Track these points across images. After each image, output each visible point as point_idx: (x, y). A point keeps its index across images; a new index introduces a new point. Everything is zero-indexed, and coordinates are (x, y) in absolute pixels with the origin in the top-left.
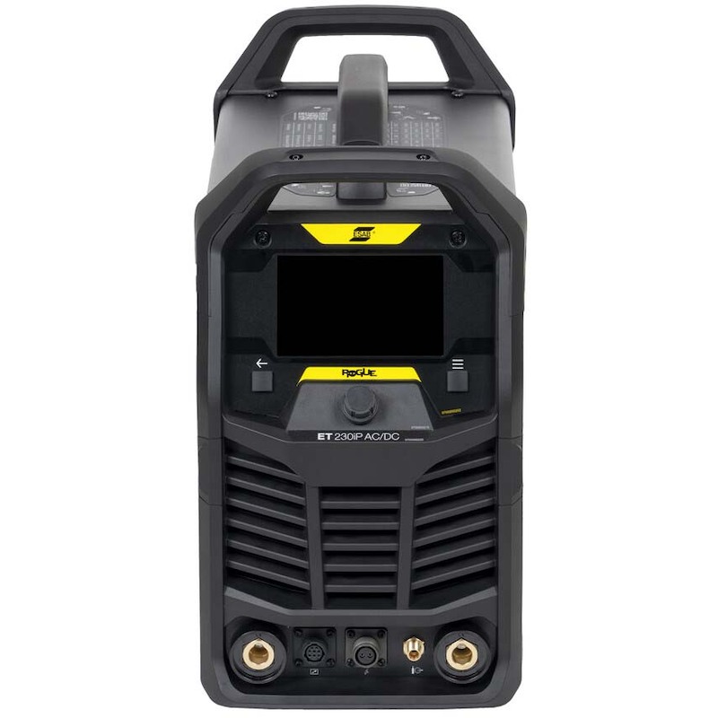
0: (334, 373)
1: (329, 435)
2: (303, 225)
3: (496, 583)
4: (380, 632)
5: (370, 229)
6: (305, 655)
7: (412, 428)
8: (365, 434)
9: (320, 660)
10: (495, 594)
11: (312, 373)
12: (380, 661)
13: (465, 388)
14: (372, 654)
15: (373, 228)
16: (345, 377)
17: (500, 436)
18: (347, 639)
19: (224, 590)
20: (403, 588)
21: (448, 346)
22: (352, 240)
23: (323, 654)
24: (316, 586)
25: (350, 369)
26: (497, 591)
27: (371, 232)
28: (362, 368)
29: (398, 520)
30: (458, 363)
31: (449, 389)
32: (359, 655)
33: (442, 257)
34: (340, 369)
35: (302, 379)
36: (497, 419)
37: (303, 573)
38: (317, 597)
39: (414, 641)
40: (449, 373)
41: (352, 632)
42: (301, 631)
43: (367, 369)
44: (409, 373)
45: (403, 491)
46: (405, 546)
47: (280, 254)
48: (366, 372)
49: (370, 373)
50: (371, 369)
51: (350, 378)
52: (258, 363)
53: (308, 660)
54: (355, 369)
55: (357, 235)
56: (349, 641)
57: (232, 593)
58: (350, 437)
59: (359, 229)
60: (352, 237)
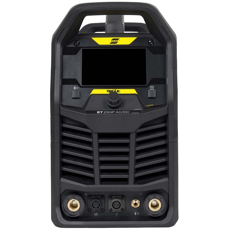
0: (104, 91)
1: (102, 112)
2: (92, 38)
3: (168, 176)
4: (122, 197)
6: (92, 206)
7: (134, 109)
8: (116, 111)
9: (98, 208)
10: (168, 180)
11: (95, 91)
12: (122, 209)
13: (155, 96)
14: (119, 204)
15: (119, 39)
16: (108, 93)
17: (169, 113)
18: (109, 199)
19: (60, 179)
20: (131, 176)
21: (148, 81)
22: (110, 43)
23: (100, 205)
24: (97, 176)
25: (110, 90)
26: (169, 179)
27: (118, 40)
28: (115, 89)
29: (129, 148)
30: (152, 87)
31: (149, 96)
32: (114, 204)
33: (145, 49)
34: (106, 90)
35: (91, 94)
36: (168, 107)
37: (91, 170)
38: (97, 180)
39: (136, 201)
40: (149, 91)
41: (111, 197)
42: (91, 197)
44: (133, 91)
45: (131, 134)
46: (132, 158)
47: (83, 48)
48: (116, 91)
50: (118, 90)
52: (74, 88)
53: (94, 207)
54: (112, 90)
55: (113, 42)
56: (110, 201)
57: (63, 180)
58: (110, 112)
59: (113, 39)
60: (111, 42)
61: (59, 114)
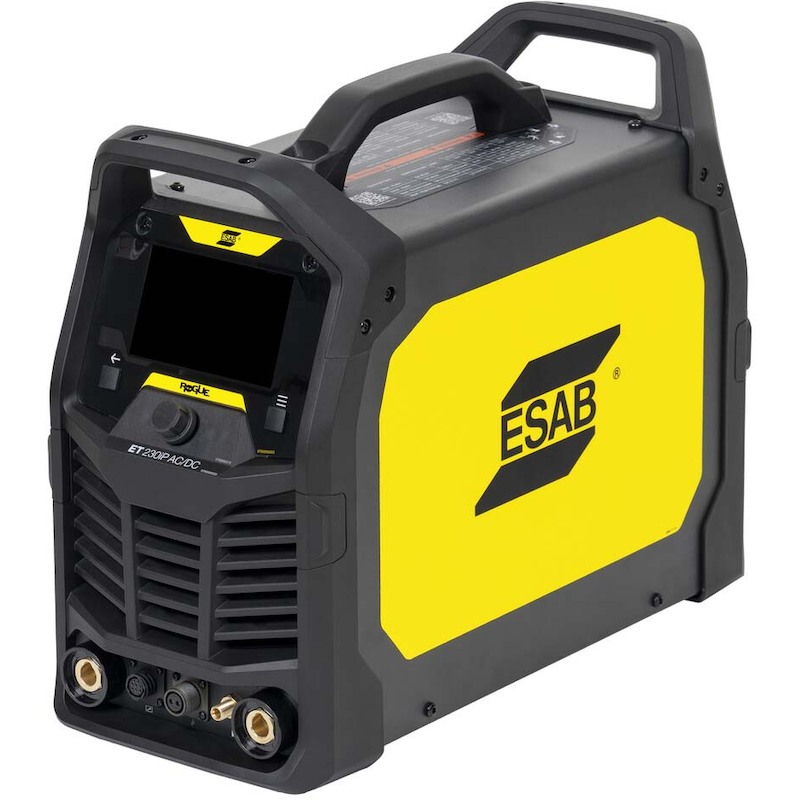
0: (173, 384)
1: (141, 448)
3: (296, 656)
4: (202, 682)
5: (238, 234)
6: (129, 687)
7: (216, 459)
8: (171, 455)
9: (140, 696)
10: (298, 668)
11: (155, 380)
12: (200, 713)
13: (280, 428)
14: (180, 702)
15: (240, 234)
16: (181, 391)
17: (297, 490)
19: (67, 597)
20: (203, 636)
22: (218, 243)
23: (144, 690)
25: (188, 383)
26: (299, 664)
27: (237, 238)
28: (198, 385)
30: (282, 400)
31: (266, 426)
32: (170, 699)
33: (292, 278)
34: (180, 381)
35: (145, 384)
36: (295, 470)
38: (130, 624)
39: (228, 701)
40: (272, 408)
41: (177, 675)
43: (202, 386)
44: (236, 400)
45: (202, 528)
47: (155, 243)
48: (201, 390)
49: (204, 391)
50: (207, 387)
51: (186, 393)
52: (112, 358)
53: (131, 693)
54: (192, 384)
55: (225, 239)
56: (173, 683)
58: (157, 455)
59: (227, 232)
60: (220, 239)
61: (59, 427)
